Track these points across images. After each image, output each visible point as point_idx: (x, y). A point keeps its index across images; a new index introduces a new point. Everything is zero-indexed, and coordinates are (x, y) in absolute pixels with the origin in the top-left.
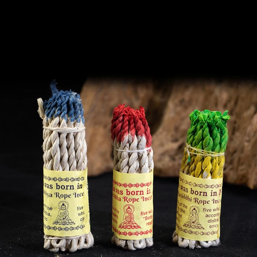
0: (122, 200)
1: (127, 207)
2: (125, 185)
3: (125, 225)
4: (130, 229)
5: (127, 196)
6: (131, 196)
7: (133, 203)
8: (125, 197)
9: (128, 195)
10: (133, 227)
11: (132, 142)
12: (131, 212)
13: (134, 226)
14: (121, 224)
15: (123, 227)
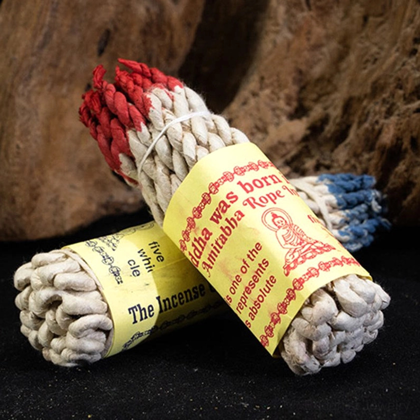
0: (247, 210)
1: (269, 217)
2: (227, 177)
3: (296, 255)
4: (315, 256)
7: (275, 203)
8: (248, 200)
10: (318, 251)
11: (173, 100)
12: (286, 222)
14: (286, 261)
15: (295, 261)
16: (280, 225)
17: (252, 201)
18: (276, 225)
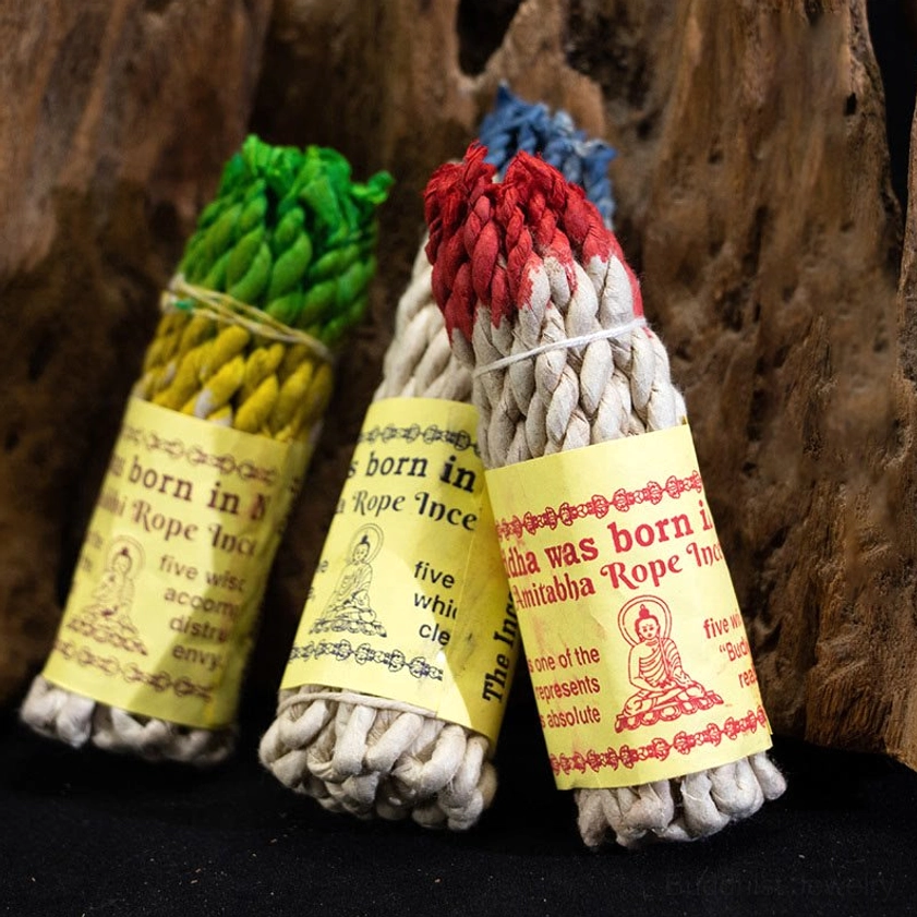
0: (602, 583)
1: (634, 613)
2: (596, 507)
3: (647, 705)
4: (677, 717)
5: (623, 557)
6: (638, 556)
7: (657, 584)
8: (611, 567)
9: (623, 553)
10: (688, 706)
11: (572, 293)
12: (659, 630)
13: (694, 700)
14: (627, 708)
15: (640, 717)
16: (645, 635)
17: (618, 570)
18: (639, 634)
